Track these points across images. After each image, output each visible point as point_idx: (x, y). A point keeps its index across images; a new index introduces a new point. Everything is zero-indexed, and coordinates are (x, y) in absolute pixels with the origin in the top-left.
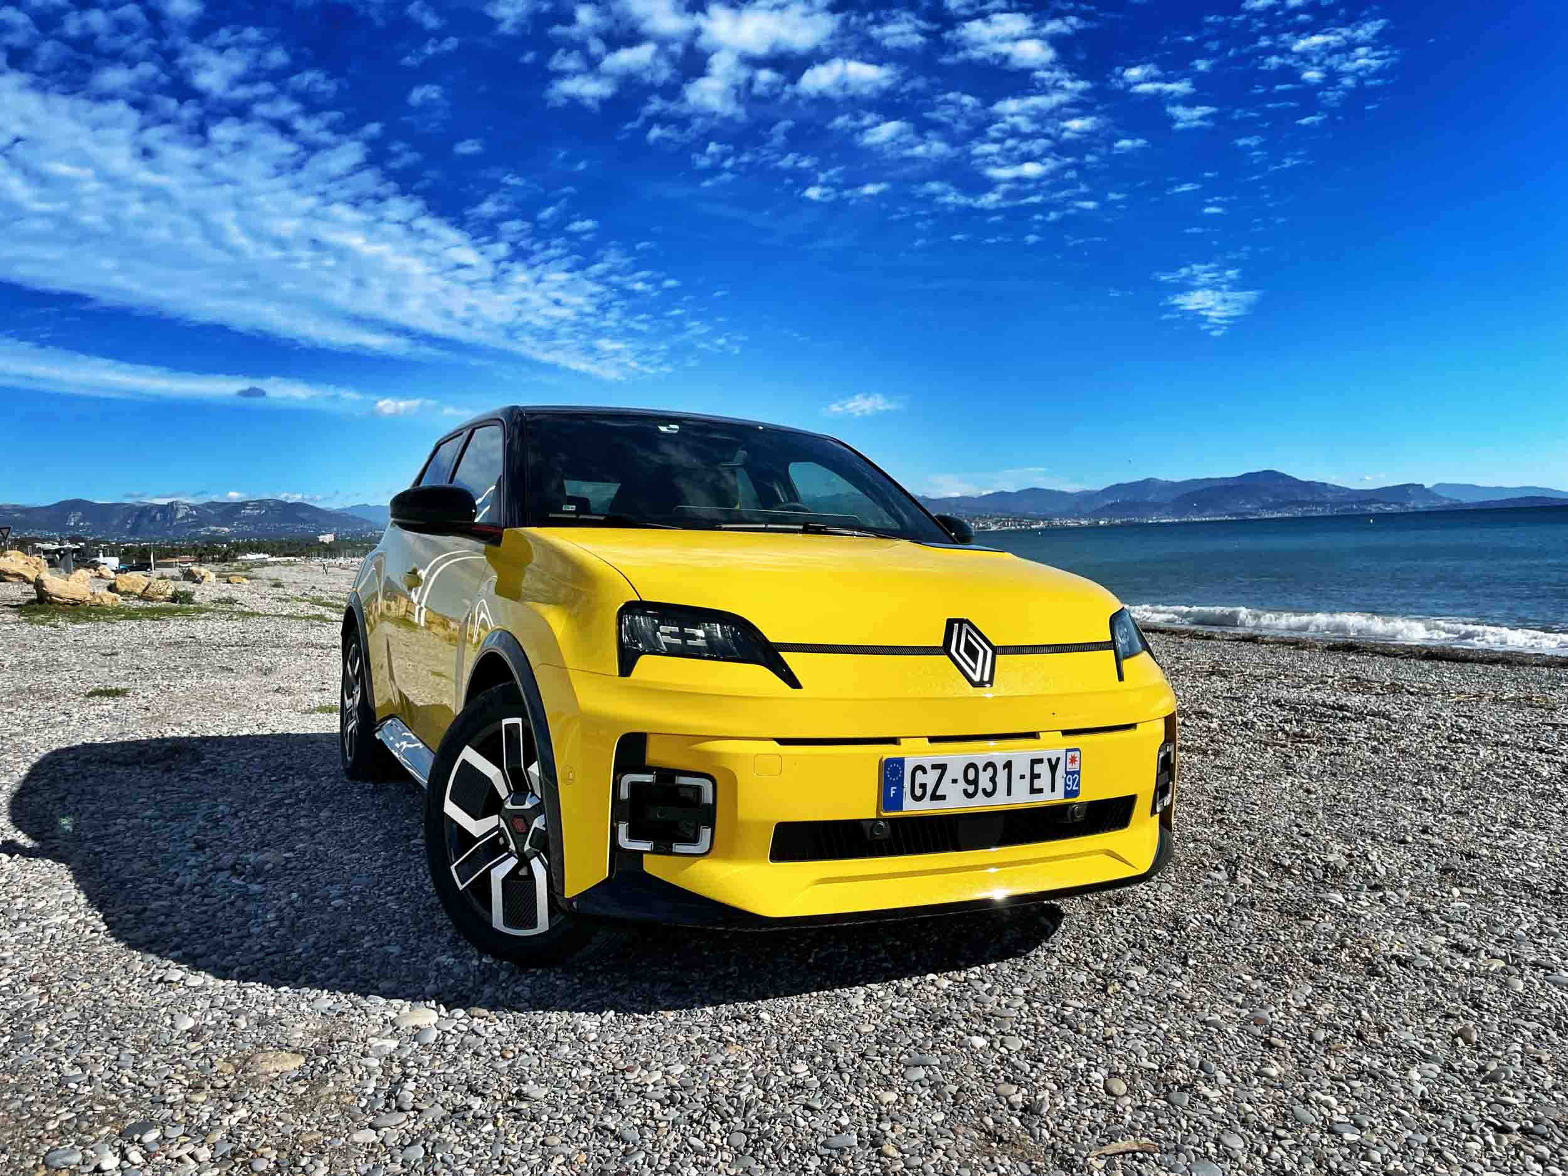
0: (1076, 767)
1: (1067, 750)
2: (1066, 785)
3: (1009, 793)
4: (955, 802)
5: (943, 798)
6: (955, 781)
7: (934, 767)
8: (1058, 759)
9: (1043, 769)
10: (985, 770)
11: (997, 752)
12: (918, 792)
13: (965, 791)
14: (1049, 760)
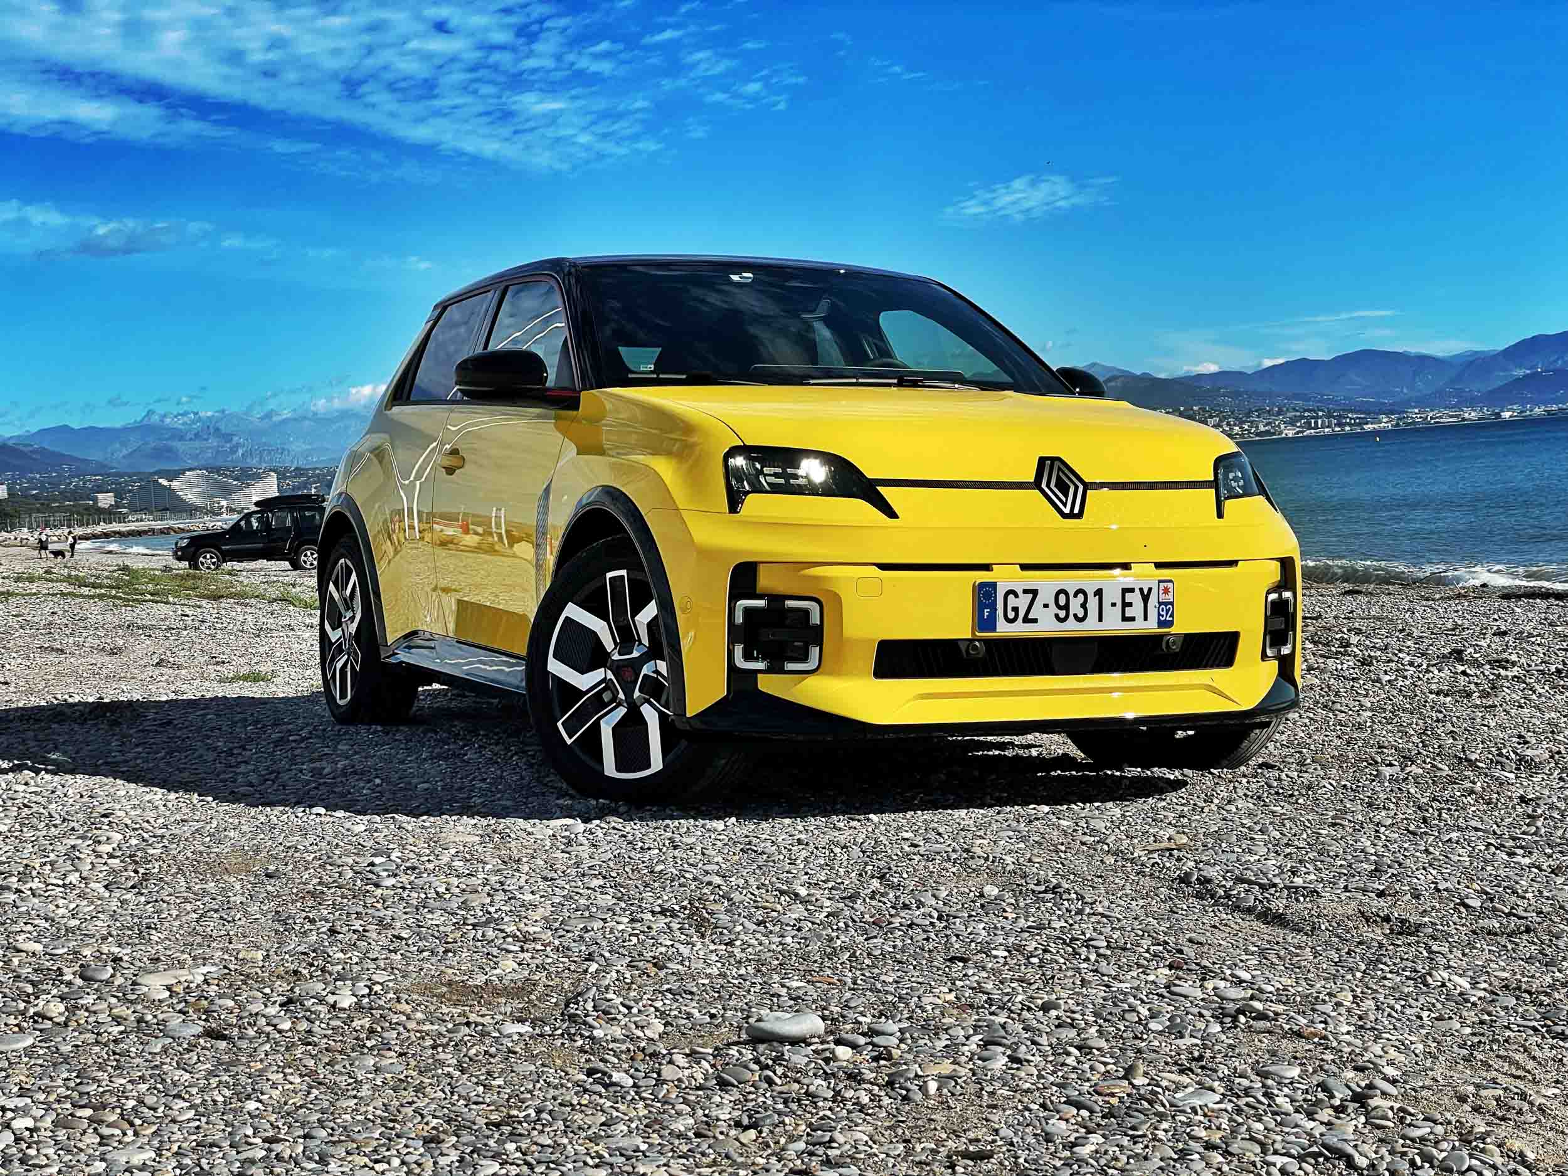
0: (1169, 598)
1: (1160, 581)
2: (1159, 614)
3: (1100, 620)
4: (1046, 625)
5: (1035, 621)
6: (1046, 606)
7: (1025, 591)
8: (1150, 590)
9: (1135, 598)
10: (1076, 595)
11: (1090, 580)
12: (1011, 615)
13: (1057, 616)
14: (1141, 590)
